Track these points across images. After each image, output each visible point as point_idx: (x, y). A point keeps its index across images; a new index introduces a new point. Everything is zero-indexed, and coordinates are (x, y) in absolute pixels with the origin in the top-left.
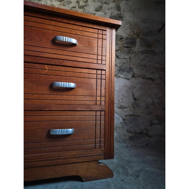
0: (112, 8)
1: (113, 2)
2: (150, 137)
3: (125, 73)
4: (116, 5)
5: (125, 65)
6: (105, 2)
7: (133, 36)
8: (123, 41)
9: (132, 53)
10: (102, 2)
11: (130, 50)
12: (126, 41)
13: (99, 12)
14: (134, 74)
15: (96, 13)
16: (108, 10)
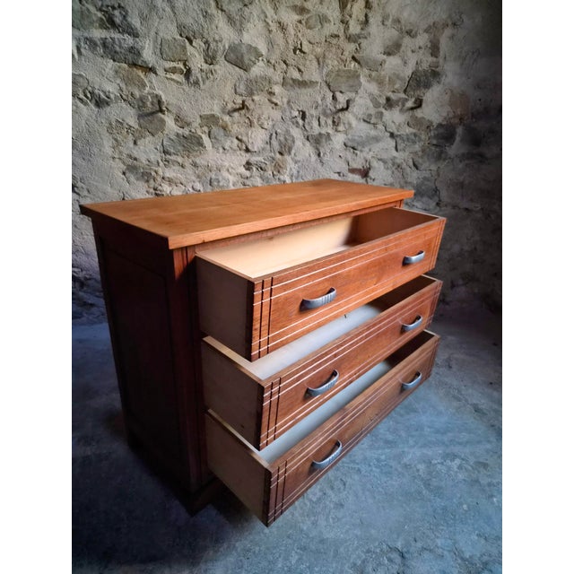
0: (420, 48)
1: (426, 31)
2: (447, 304)
3: (425, 199)
4: (430, 41)
5: (428, 183)
6: (407, 28)
7: (452, 121)
8: (430, 130)
9: (445, 160)
10: (401, 29)
11: (441, 152)
12: (436, 132)
13: (391, 57)
14: (440, 201)
15: (385, 61)
16: (413, 52)
